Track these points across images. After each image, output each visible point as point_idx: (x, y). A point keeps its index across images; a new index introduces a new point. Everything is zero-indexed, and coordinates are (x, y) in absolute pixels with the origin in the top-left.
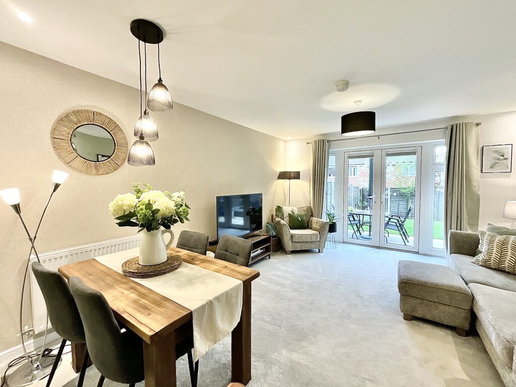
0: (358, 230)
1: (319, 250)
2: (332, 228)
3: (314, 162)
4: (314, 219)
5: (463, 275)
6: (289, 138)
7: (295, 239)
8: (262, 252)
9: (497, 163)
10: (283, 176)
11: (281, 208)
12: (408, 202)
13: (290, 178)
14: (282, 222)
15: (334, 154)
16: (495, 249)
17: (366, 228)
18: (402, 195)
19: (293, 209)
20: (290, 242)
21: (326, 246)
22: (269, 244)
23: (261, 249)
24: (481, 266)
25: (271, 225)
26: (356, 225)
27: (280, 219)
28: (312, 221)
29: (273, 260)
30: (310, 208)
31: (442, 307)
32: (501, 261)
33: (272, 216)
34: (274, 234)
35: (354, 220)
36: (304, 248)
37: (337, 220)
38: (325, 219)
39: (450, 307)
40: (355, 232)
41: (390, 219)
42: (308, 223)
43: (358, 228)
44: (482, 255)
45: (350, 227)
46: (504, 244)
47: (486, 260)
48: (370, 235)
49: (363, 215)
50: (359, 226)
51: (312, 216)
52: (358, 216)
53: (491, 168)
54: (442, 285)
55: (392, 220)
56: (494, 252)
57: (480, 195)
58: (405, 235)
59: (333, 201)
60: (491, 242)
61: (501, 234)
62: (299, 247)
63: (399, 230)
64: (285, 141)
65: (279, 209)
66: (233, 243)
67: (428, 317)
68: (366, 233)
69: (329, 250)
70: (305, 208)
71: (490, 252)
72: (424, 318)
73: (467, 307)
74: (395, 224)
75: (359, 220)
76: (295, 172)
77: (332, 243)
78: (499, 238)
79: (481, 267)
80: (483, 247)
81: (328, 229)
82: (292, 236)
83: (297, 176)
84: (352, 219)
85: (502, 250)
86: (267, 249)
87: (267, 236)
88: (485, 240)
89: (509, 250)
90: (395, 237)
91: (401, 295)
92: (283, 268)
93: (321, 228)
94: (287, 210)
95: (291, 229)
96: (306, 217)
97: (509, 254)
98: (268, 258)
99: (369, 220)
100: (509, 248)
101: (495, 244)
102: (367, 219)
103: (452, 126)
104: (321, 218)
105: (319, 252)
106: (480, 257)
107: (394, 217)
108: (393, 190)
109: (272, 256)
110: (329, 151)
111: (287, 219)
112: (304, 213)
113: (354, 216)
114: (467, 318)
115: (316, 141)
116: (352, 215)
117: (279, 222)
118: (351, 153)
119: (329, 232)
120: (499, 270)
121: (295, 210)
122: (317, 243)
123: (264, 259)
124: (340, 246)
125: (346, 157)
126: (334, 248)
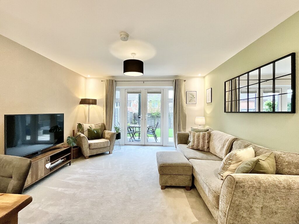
0: (133, 136)
1: (110, 152)
2: (118, 136)
3: (106, 93)
4: (106, 132)
5: (186, 155)
6: (89, 76)
7: (92, 147)
8: (63, 161)
9: (192, 99)
10: (84, 102)
11: (81, 125)
12: (155, 120)
13: (89, 104)
14: (82, 135)
15: (119, 90)
16: (196, 139)
17: (137, 134)
18: (153, 117)
19: (91, 125)
20: (88, 149)
21: (114, 149)
22: (70, 153)
23: (62, 159)
25: (72, 138)
26: (132, 133)
27: (80, 133)
28: (105, 133)
29: (74, 166)
30: (104, 124)
31: (179, 177)
32: (198, 146)
33: (74, 131)
34: (75, 145)
35: (131, 130)
36: (99, 152)
37: (121, 131)
38: (113, 131)
39: (183, 176)
40: (131, 138)
41: (149, 129)
42: (102, 134)
43: (133, 135)
45: (129, 135)
46: (199, 136)
47: (192, 146)
48: (139, 139)
49: (136, 127)
50: (134, 134)
51: (105, 129)
52: (133, 128)
53: (190, 101)
54: (179, 164)
55: (150, 129)
57: (186, 114)
58: (156, 137)
59: (119, 120)
61: (197, 132)
62: (95, 152)
63: (153, 134)
64: (86, 78)
65: (80, 126)
66: (5, 164)
67: (174, 184)
68: (137, 138)
69: (116, 151)
70: (100, 125)
71: (194, 142)
72: (172, 185)
73: (191, 174)
74: (151, 131)
75: (133, 131)
76: (93, 100)
77: (118, 146)
78: (197, 134)
79: (191, 149)
80: (191, 139)
81: (115, 137)
82: (90, 145)
84: (129, 130)
86: (68, 158)
87: (68, 148)
88: (192, 136)
90: (151, 138)
91: (160, 174)
92: (82, 171)
93: (111, 137)
94: (86, 126)
95: (89, 139)
96: (101, 130)
97: (201, 141)
98: (69, 164)
99: (138, 130)
100: (201, 138)
101: (195, 137)
102: (137, 129)
103: (176, 80)
104: (111, 131)
105: (110, 153)
106: (190, 144)
107: (150, 128)
108: (149, 114)
109: (73, 162)
110: (116, 87)
111: (86, 133)
112: (99, 128)
113: (131, 128)
114: (190, 179)
115: (107, 80)
116: (130, 127)
117: (79, 135)
118: (128, 90)
119: (116, 139)
120: (198, 150)
121: (93, 126)
122: (108, 148)
123: (66, 166)
124: (123, 147)
125: (126, 92)
126: (120, 149)
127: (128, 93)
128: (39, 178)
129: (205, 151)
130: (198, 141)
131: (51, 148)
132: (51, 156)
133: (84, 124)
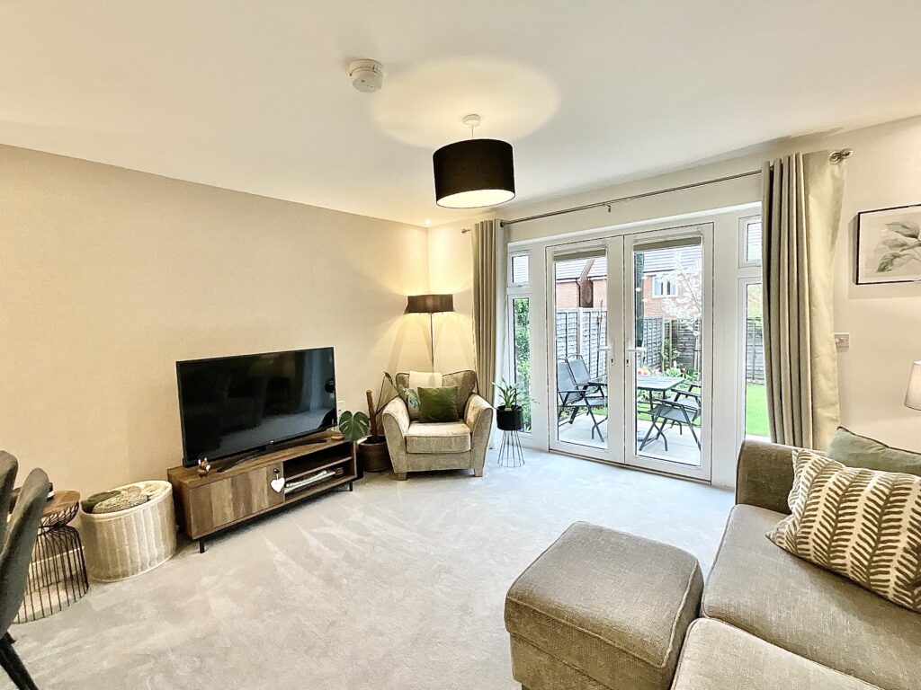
1: (475, 469)
4: (474, 401)
8: (333, 476)
9: (899, 256)
10: (416, 305)
15: (524, 251)
16: (821, 507)
19: (431, 377)
20: (403, 453)
22: (350, 458)
23: (328, 470)
24: (788, 552)
28: (469, 405)
30: (473, 373)
32: (833, 549)
33: (369, 395)
36: (437, 467)
42: (464, 408)
44: (790, 522)
46: (847, 494)
47: (797, 537)
53: (882, 269)
56: (818, 519)
60: (816, 484)
62: (422, 465)
64: (426, 230)
70: (460, 376)
78: (843, 474)
81: (490, 424)
83: (444, 304)
85: (838, 516)
86: (347, 469)
87: (343, 442)
89: (859, 519)
93: (475, 421)
94: (417, 380)
97: (857, 527)
98: (348, 487)
100: (860, 511)
101: (823, 494)
105: (475, 475)
106: (786, 526)
109: (358, 484)
110: (506, 246)
112: (455, 386)
115: (476, 226)
119: (498, 428)
120: (828, 572)
121: (436, 379)
122: (467, 456)
123: (338, 491)
124: (534, 460)
125: (550, 258)
126: (518, 465)
127: (558, 258)
128: (256, 511)
129: (884, 598)
130: (837, 521)
131: (312, 436)
132: (284, 462)
133: (411, 372)
